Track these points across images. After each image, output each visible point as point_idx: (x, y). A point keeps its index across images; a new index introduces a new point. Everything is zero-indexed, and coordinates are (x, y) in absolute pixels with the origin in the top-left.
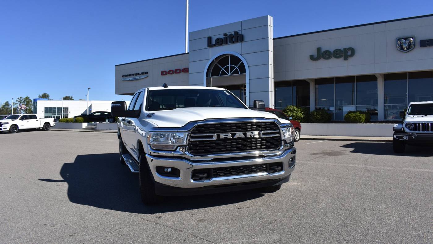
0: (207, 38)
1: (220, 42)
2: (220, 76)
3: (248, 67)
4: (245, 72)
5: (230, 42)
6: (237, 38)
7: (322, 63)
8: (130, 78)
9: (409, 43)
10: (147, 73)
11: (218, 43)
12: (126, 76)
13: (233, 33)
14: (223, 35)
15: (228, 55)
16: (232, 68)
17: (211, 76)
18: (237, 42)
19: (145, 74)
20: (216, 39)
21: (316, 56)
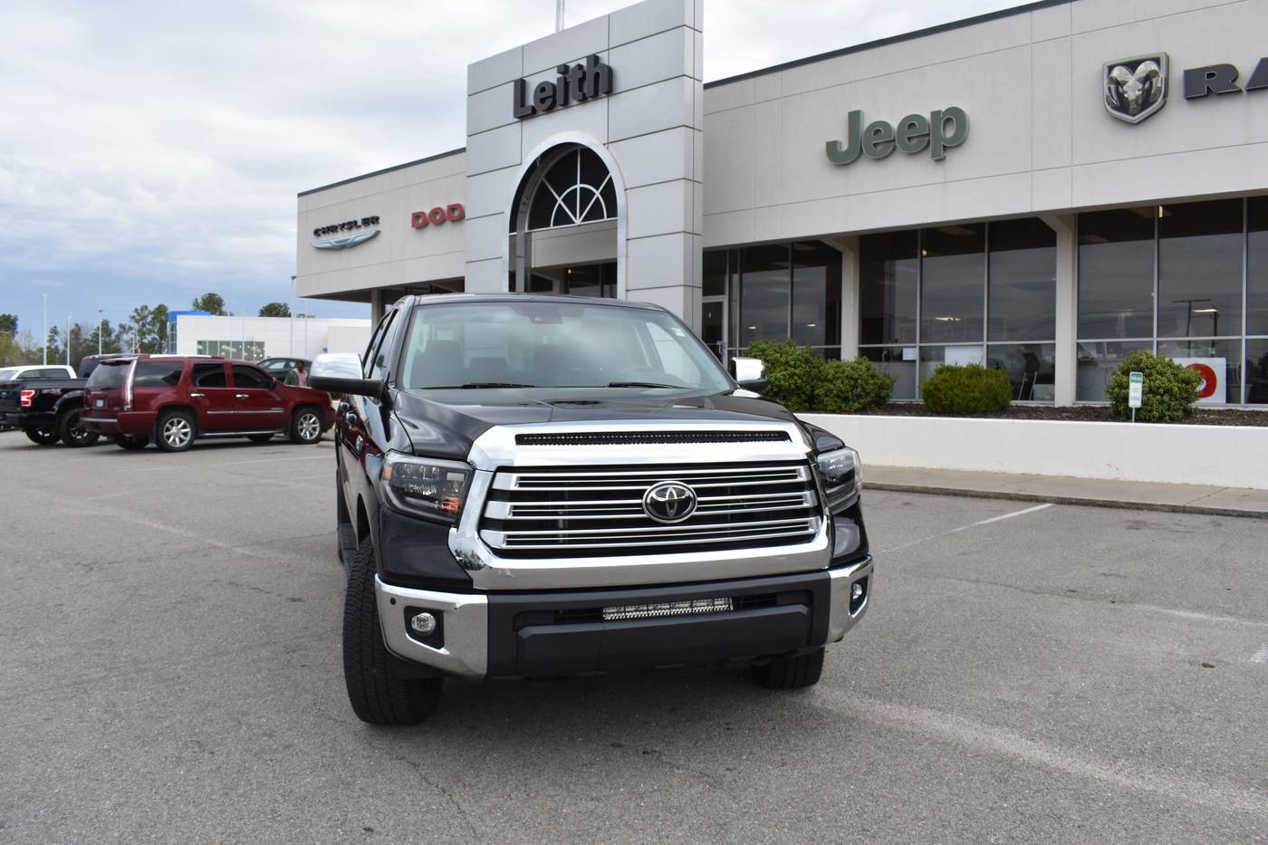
0: (512, 84)
2: (552, 227)
3: (624, 191)
4: (616, 213)
6: (594, 80)
8: (333, 239)
9: (1144, 82)
10: (375, 220)
11: (543, 101)
12: (324, 231)
13: (584, 62)
14: (556, 69)
15: (571, 150)
16: (587, 195)
17: (529, 229)
18: (596, 96)
19: (372, 225)
20: (536, 91)
21: (845, 147)
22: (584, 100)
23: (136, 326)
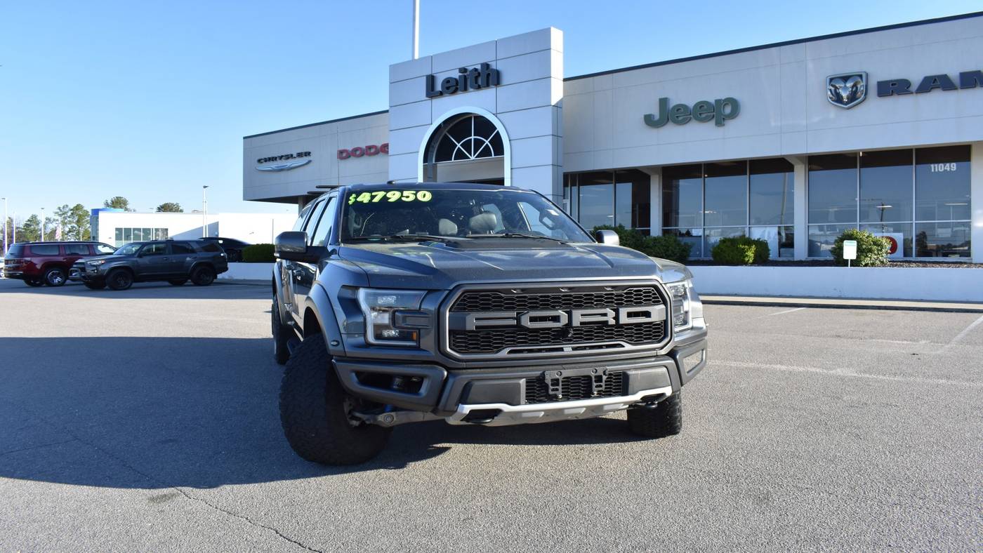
0: (425, 77)
1: (453, 87)
2: (453, 161)
3: (510, 140)
4: (502, 153)
5: (472, 87)
6: (486, 77)
7: (671, 131)
8: (273, 165)
9: (852, 87)
10: (308, 154)
11: (448, 88)
12: (266, 160)
13: (479, 67)
14: (458, 70)
15: (467, 116)
16: (478, 143)
17: (436, 161)
18: (488, 85)
19: (305, 157)
20: (443, 81)
21: (657, 117)
22: (479, 88)
23: (60, 219)
